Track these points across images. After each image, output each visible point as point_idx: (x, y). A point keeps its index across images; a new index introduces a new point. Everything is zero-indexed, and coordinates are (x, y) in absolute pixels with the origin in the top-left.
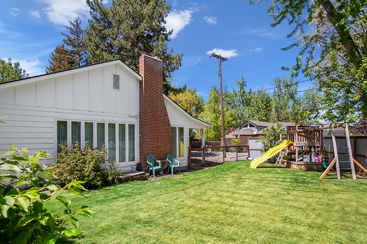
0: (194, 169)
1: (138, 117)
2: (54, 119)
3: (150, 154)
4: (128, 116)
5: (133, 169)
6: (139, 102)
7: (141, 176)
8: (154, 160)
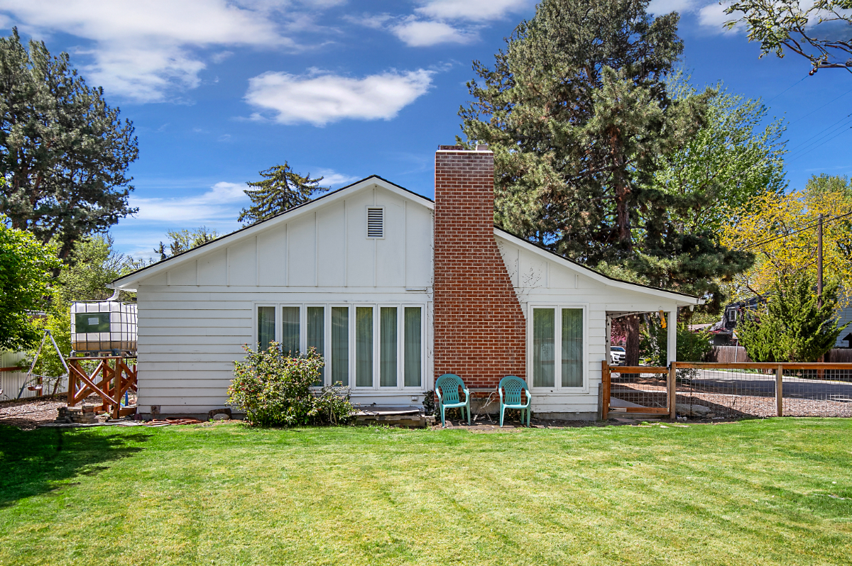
0: (617, 421)
1: (431, 290)
2: (253, 304)
3: (452, 373)
4: (403, 290)
5: (415, 402)
6: (432, 258)
7: (406, 417)
8: (460, 386)
